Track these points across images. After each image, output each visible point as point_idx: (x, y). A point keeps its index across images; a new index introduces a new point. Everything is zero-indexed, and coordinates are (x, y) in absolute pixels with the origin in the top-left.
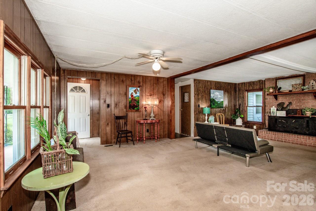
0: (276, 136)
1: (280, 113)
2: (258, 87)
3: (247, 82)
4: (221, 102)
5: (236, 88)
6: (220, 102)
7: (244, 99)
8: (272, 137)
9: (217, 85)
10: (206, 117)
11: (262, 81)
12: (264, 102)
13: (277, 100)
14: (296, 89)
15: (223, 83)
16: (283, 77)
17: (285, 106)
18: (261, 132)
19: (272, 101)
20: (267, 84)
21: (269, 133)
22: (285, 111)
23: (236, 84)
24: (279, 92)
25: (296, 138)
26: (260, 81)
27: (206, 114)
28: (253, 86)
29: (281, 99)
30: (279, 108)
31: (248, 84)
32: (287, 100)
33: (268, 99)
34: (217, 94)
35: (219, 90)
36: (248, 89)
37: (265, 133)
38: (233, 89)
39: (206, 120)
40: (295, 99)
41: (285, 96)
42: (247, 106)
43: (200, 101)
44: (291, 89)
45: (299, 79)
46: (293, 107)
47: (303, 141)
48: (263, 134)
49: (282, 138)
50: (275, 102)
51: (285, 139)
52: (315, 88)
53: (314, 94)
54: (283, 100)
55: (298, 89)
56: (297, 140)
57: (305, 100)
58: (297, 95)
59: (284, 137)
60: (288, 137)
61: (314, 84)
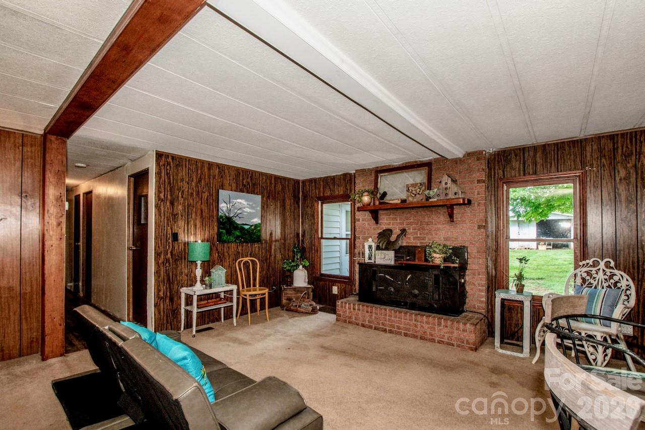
0: (373, 317)
1: (383, 257)
2: (340, 191)
3: (320, 178)
4: (253, 227)
5: (299, 193)
6: (251, 226)
7: (314, 219)
8: (364, 320)
9: (243, 179)
10: (199, 272)
11: (350, 174)
12: (353, 229)
13: (377, 223)
14: (414, 195)
15: (261, 174)
16: (390, 166)
17: (393, 238)
18: (342, 307)
19: (368, 224)
20: (359, 184)
22: (394, 252)
23: (297, 182)
24: (380, 203)
25: (414, 322)
26: (345, 175)
27: (199, 263)
28: (332, 187)
29: (387, 220)
30: (382, 243)
31: (322, 183)
32: (397, 224)
33: (361, 220)
34: (241, 203)
35: (248, 192)
36: (322, 195)
37: (350, 308)
38: (288, 194)
39: (199, 279)
40: (413, 222)
41: (393, 213)
42: (320, 236)
43: (181, 223)
44: (404, 197)
45: (421, 173)
46: (409, 241)
47: (428, 331)
48: (346, 311)
49: (385, 321)
50: (374, 228)
51: (390, 323)
52: (451, 196)
53: (450, 209)
54: (389, 224)
55: (418, 196)
56: (416, 326)
57: (432, 223)
58: (417, 212)
59: (389, 320)
60: (398, 319)
61: (448, 184)
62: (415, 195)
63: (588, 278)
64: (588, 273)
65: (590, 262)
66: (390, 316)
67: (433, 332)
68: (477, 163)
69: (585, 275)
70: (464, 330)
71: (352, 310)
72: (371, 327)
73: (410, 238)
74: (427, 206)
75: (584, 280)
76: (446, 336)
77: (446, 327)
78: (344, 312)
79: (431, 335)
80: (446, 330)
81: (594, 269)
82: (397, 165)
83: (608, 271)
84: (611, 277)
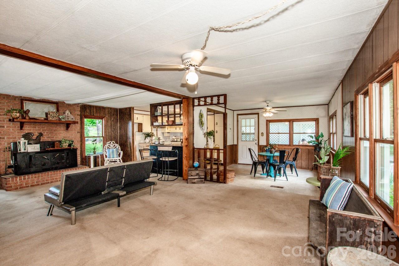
0: (40, 179)
1: (33, 148)
8: (33, 182)
13: (21, 129)
16: (31, 98)
18: (13, 181)
21: (28, 178)
29: (28, 128)
32: (36, 130)
33: (5, 127)
37: (21, 180)
40: (46, 130)
41: (33, 124)
44: (45, 117)
45: (52, 107)
46: (44, 139)
48: (17, 182)
49: (48, 178)
50: (18, 132)
52: (70, 120)
53: (68, 125)
54: (30, 130)
55: (55, 117)
57: (57, 130)
58: (49, 125)
59: (51, 177)
61: (69, 114)
62: (53, 117)
64: (109, 146)
65: (109, 142)
66: (51, 175)
68: (77, 108)
71: (23, 180)
72: (39, 185)
73: (44, 137)
74: (59, 123)
75: (108, 147)
78: (15, 183)
82: (36, 99)
83: (114, 144)
84: (115, 146)
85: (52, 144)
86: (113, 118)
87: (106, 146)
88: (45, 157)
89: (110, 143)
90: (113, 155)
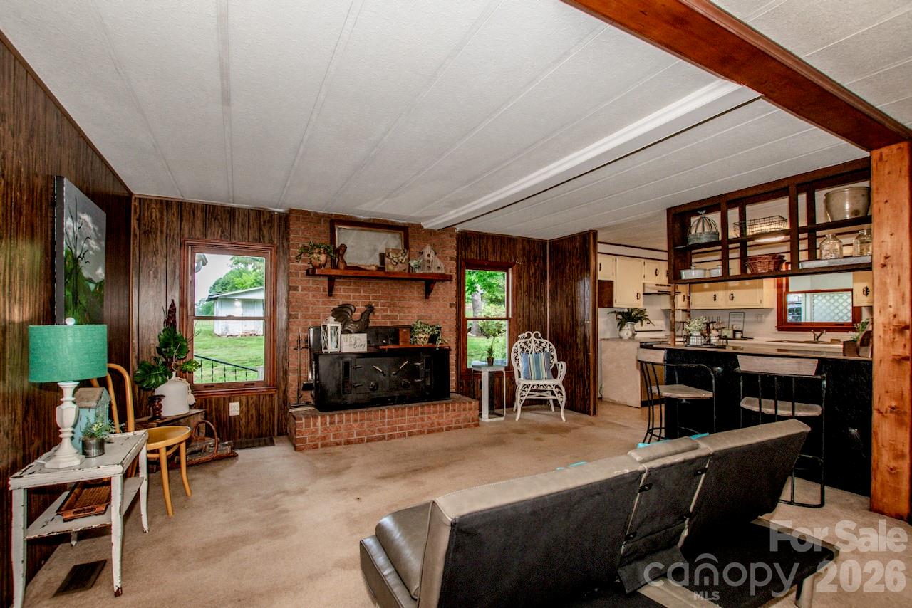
0: (365, 426)
1: (353, 342)
2: (250, 235)
4: (98, 289)
6: (97, 286)
8: (350, 435)
11: (271, 213)
13: (330, 295)
14: (395, 264)
18: (307, 426)
19: (314, 296)
21: (338, 422)
25: (420, 416)
26: (259, 211)
27: (70, 386)
28: (226, 225)
29: (345, 292)
32: (360, 297)
33: (300, 289)
37: (325, 424)
39: (68, 433)
40: (382, 297)
41: (355, 283)
44: (379, 263)
45: (395, 237)
46: (377, 320)
47: (436, 421)
48: (317, 430)
49: (383, 425)
50: (323, 301)
51: (389, 427)
52: (434, 270)
53: (429, 284)
55: (400, 264)
56: (422, 420)
57: (404, 299)
58: (387, 284)
59: (389, 422)
60: (400, 418)
61: (431, 257)
62: (397, 263)
63: (525, 347)
64: (526, 344)
65: (526, 334)
66: (390, 417)
67: (441, 421)
68: (449, 238)
69: (523, 345)
70: (470, 409)
71: (328, 425)
72: (361, 441)
73: (378, 316)
74: (408, 279)
75: (523, 349)
76: (454, 420)
77: (454, 410)
78: (313, 433)
79: (439, 424)
80: (455, 413)
81: (528, 340)
82: (361, 219)
83: (537, 340)
84: (540, 344)
85: (393, 333)
86: (534, 266)
87: (519, 346)
88: (378, 368)
89: (529, 336)
90: (538, 372)
